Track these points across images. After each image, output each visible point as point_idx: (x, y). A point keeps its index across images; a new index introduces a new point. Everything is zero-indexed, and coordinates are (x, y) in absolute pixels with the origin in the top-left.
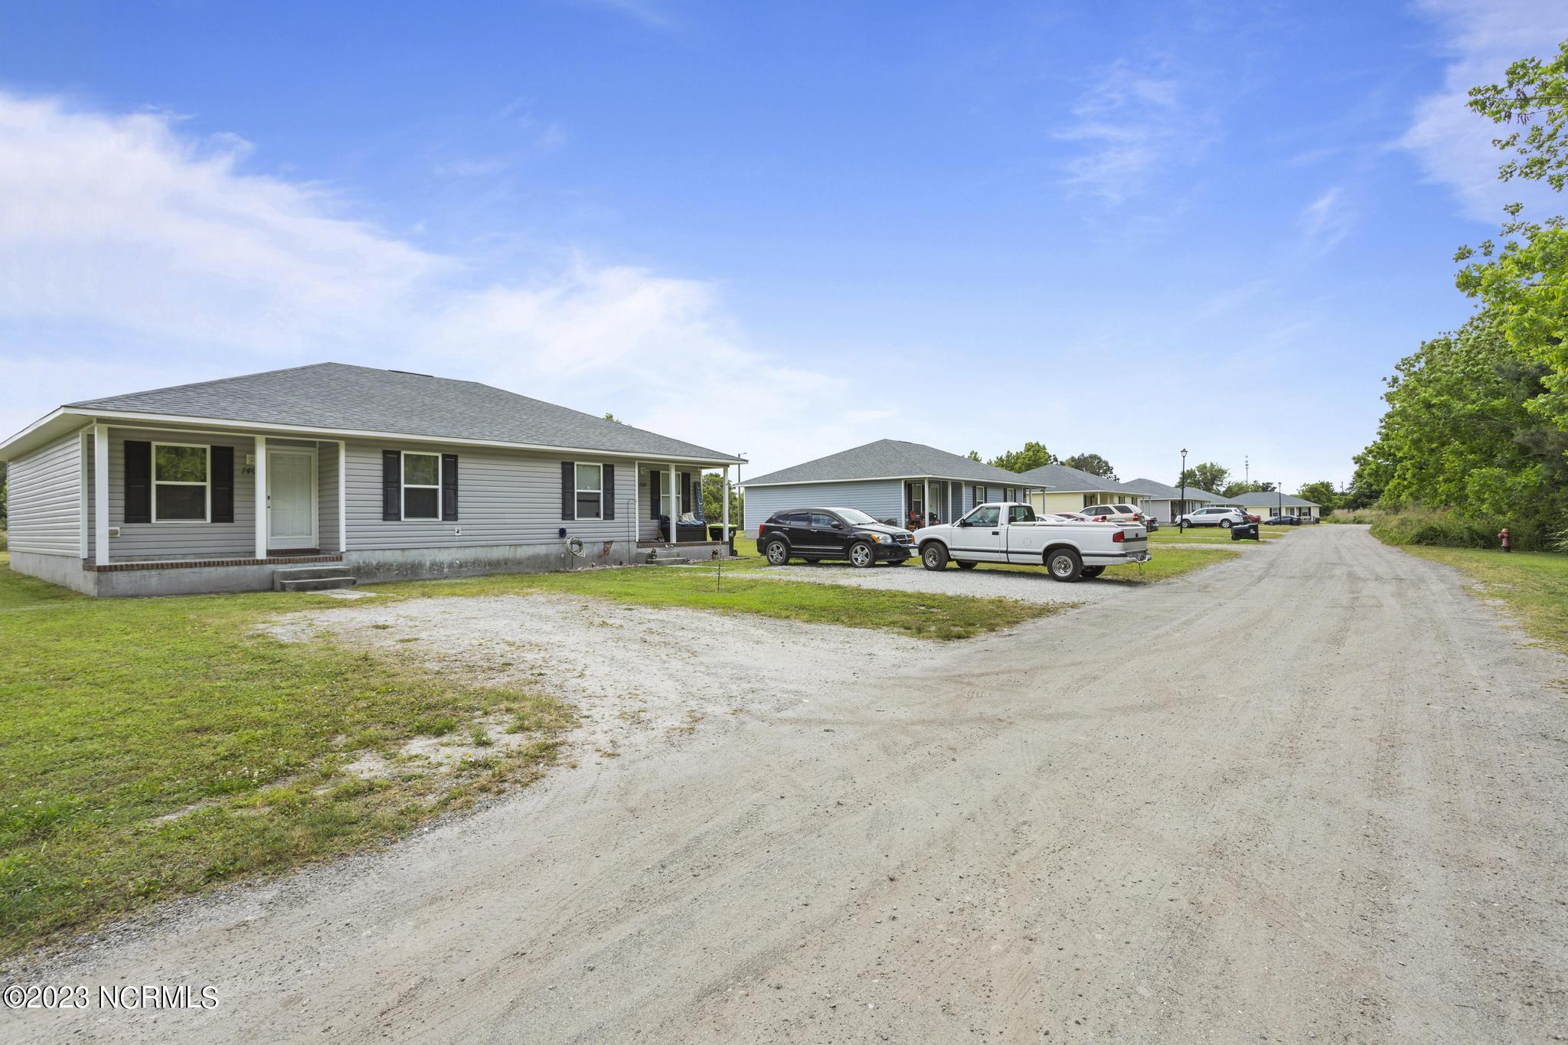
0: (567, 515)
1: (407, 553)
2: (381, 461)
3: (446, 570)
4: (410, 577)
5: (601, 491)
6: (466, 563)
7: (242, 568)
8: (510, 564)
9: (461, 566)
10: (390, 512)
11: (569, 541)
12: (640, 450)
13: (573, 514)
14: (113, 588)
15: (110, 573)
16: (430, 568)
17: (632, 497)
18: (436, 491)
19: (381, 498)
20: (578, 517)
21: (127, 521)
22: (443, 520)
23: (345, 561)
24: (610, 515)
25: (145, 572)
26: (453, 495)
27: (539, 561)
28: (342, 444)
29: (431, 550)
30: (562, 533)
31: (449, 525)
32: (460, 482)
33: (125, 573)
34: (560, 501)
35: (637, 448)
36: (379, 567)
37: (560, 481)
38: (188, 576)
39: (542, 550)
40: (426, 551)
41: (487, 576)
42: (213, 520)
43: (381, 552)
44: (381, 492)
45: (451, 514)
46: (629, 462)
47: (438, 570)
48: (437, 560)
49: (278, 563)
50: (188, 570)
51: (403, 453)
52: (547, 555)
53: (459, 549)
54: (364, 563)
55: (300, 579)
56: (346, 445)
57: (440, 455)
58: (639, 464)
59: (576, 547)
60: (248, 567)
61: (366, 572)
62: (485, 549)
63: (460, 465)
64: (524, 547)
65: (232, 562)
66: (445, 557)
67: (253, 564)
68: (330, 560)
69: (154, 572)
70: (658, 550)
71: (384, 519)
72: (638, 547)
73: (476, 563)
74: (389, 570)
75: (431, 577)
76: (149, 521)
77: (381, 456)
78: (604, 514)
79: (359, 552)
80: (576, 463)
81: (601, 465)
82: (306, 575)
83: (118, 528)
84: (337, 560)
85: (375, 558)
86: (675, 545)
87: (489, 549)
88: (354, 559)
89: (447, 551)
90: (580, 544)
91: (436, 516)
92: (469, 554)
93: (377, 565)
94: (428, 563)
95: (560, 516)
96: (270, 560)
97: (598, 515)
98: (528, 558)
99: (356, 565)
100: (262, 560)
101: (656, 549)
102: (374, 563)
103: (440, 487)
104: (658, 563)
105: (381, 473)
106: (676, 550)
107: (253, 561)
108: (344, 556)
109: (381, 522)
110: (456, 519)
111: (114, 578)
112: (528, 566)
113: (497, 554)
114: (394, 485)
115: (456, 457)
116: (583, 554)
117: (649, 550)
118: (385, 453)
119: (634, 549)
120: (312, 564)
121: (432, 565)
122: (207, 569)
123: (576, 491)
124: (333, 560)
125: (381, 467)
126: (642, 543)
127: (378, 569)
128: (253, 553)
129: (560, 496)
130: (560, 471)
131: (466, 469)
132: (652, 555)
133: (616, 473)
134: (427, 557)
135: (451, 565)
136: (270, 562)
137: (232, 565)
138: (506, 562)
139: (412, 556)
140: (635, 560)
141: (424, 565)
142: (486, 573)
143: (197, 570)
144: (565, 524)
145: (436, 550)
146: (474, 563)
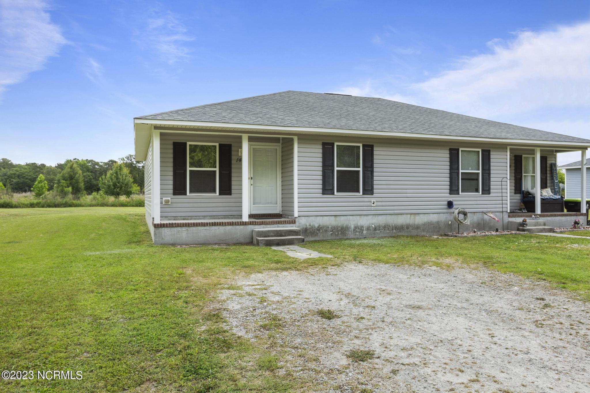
0: (453, 190)
1: (338, 218)
2: (321, 151)
3: (365, 232)
4: (340, 236)
5: (480, 171)
6: (379, 227)
7: (235, 227)
8: (410, 228)
9: (375, 229)
10: (327, 189)
11: (457, 211)
12: (513, 137)
13: (458, 190)
14: (163, 239)
15: (161, 229)
16: (354, 230)
17: (505, 176)
18: (358, 172)
19: (321, 177)
20: (462, 192)
21: (175, 194)
22: (363, 194)
23: (297, 223)
24: (487, 190)
25: (179, 229)
26: (370, 175)
27: (432, 226)
28: (296, 138)
29: (354, 217)
30: (450, 205)
31: (368, 198)
32: (375, 165)
33: (169, 229)
34: (448, 179)
35: (509, 135)
36: (319, 228)
37: (448, 164)
38: (203, 233)
39: (434, 218)
40: (351, 217)
41: (394, 237)
42: (220, 194)
43: (322, 217)
44: (321, 173)
45: (369, 190)
46: (502, 147)
47: (359, 232)
48: (359, 224)
49: (255, 224)
50: (203, 228)
51: (336, 144)
52: (438, 222)
53: (375, 216)
54: (310, 225)
55: (269, 236)
56: (298, 139)
57: (361, 145)
58: (511, 149)
59: (461, 216)
60: (238, 227)
61: (311, 232)
62: (393, 216)
63: (375, 153)
64: (421, 215)
65: (228, 222)
66: (364, 222)
67: (241, 225)
68: (288, 223)
69: (184, 229)
70: (528, 220)
71: (323, 194)
72: (509, 216)
73: (386, 227)
74: (326, 231)
75: (355, 237)
76: (186, 194)
77: (321, 147)
78: (483, 190)
79: (306, 218)
80: (461, 149)
81: (480, 150)
82: (272, 234)
83: (169, 199)
84: (292, 223)
85: (316, 222)
86: (540, 216)
87: (396, 217)
88: (302, 223)
89: (366, 217)
90: (465, 214)
91: (358, 191)
92: (381, 220)
93: (318, 227)
94: (352, 227)
95: (448, 191)
96: (251, 222)
97: (477, 190)
98: (424, 224)
99: (305, 227)
100: (246, 222)
101: (526, 218)
102: (317, 226)
103: (361, 169)
104: (530, 231)
105: (321, 160)
106: (542, 220)
107: (241, 222)
108: (297, 220)
109: (321, 195)
110: (372, 194)
111: (163, 232)
112: (424, 230)
113: (401, 220)
114: (330, 168)
115: (372, 147)
116: (468, 222)
117: (520, 220)
118: (324, 144)
119: (507, 219)
120: (276, 225)
121: (356, 228)
122: (216, 228)
123: (461, 171)
124: (290, 223)
125: (321, 155)
126: (511, 214)
127: (319, 230)
128: (241, 216)
129: (448, 175)
130: (448, 156)
131: (380, 156)
132: (523, 224)
133: (492, 156)
134: (352, 222)
135: (368, 229)
136: (251, 223)
137: (228, 225)
138: (408, 227)
139: (342, 221)
140: (507, 227)
141: (350, 228)
142: (394, 235)
143: (208, 228)
144: (452, 198)
145: (358, 217)
146: (385, 227)
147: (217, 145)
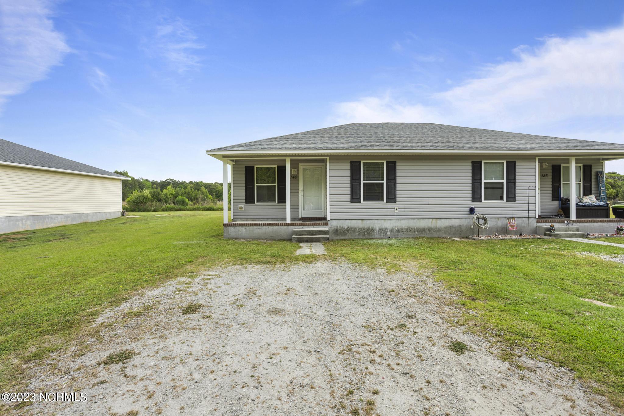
0: (476, 197)
1: (365, 222)
2: (349, 168)
3: (389, 233)
4: (367, 236)
5: (505, 181)
6: (402, 229)
7: (280, 227)
8: (432, 231)
9: (398, 231)
10: (354, 198)
11: (475, 217)
12: (540, 148)
13: (481, 198)
14: (229, 234)
15: (228, 227)
16: (379, 231)
17: (533, 184)
18: (383, 183)
19: (349, 189)
20: (485, 199)
21: (246, 202)
22: (387, 202)
23: (329, 225)
24: (512, 197)
25: (240, 228)
26: (393, 186)
27: (454, 230)
28: (328, 158)
29: (379, 221)
30: (472, 211)
31: (391, 205)
32: (397, 178)
33: (233, 228)
34: (470, 189)
35: (537, 147)
36: (348, 230)
37: (471, 175)
38: (257, 231)
39: (456, 223)
40: (376, 221)
41: (415, 238)
42: (278, 202)
43: (350, 221)
44: (349, 185)
45: (392, 198)
46: (530, 158)
47: (383, 233)
48: (383, 227)
49: (296, 226)
50: (257, 227)
51: (362, 162)
52: (460, 226)
53: (398, 220)
54: (340, 227)
55: (303, 235)
56: (330, 159)
57: (385, 162)
58: (539, 160)
59: (481, 221)
60: (282, 227)
61: (341, 232)
62: (415, 221)
63: (397, 168)
64: (443, 220)
65: (275, 224)
66: (388, 225)
67: (284, 226)
68: (322, 225)
69: (244, 228)
70: (556, 225)
71: (351, 202)
72: (537, 222)
73: (408, 229)
74: (354, 231)
75: (380, 237)
76: (254, 203)
77: (349, 164)
78: (507, 198)
79: (337, 221)
80: (483, 162)
81: (505, 162)
82: (305, 233)
83: (243, 206)
84: (325, 225)
85: (346, 224)
86: (574, 221)
87: (418, 221)
88: (334, 224)
89: (389, 221)
90: (485, 219)
91: (383, 200)
92: (404, 224)
93: (347, 228)
94: (377, 229)
95: (470, 199)
96: (292, 224)
97: (502, 198)
98: (446, 228)
99: (336, 228)
100: (288, 223)
101: (554, 224)
102: (346, 227)
103: (385, 182)
104: (555, 236)
105: (349, 175)
106: (575, 225)
107: (284, 224)
108: (329, 223)
109: (349, 203)
110: (395, 201)
111: (229, 229)
112: (445, 233)
113: (422, 224)
114: (357, 181)
115: (395, 163)
116: (488, 226)
117: (548, 225)
118: (352, 162)
119: (534, 223)
120: (313, 227)
121: (380, 229)
122: (267, 227)
123: (483, 181)
124: (323, 225)
125: (349, 171)
126: (542, 218)
127: (348, 231)
128: (285, 219)
129: (470, 185)
130: (470, 168)
131: (402, 170)
132: (551, 229)
133: (517, 167)
134: (377, 225)
135: (392, 230)
136: (292, 225)
137: (275, 226)
138: (430, 229)
139: (367, 224)
140: (535, 232)
141: (375, 229)
142: (416, 236)
143: (260, 227)
144: (474, 205)
145: (383, 221)
146: (407, 229)
147: (276, 166)
